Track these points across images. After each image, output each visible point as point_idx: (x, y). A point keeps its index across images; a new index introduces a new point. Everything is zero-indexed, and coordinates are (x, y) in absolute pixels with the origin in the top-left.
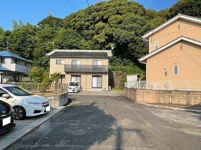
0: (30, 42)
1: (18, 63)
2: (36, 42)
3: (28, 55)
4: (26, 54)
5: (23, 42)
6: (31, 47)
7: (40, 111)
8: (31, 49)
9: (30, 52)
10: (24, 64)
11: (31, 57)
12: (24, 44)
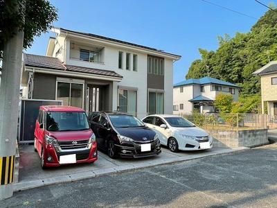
0: (238, 58)
1: (219, 89)
2: (245, 56)
3: (235, 77)
4: (233, 76)
5: (228, 61)
6: (239, 66)
7: (193, 146)
8: (239, 68)
9: (238, 72)
10: (228, 89)
11: (240, 79)
12: (229, 63)
